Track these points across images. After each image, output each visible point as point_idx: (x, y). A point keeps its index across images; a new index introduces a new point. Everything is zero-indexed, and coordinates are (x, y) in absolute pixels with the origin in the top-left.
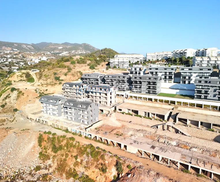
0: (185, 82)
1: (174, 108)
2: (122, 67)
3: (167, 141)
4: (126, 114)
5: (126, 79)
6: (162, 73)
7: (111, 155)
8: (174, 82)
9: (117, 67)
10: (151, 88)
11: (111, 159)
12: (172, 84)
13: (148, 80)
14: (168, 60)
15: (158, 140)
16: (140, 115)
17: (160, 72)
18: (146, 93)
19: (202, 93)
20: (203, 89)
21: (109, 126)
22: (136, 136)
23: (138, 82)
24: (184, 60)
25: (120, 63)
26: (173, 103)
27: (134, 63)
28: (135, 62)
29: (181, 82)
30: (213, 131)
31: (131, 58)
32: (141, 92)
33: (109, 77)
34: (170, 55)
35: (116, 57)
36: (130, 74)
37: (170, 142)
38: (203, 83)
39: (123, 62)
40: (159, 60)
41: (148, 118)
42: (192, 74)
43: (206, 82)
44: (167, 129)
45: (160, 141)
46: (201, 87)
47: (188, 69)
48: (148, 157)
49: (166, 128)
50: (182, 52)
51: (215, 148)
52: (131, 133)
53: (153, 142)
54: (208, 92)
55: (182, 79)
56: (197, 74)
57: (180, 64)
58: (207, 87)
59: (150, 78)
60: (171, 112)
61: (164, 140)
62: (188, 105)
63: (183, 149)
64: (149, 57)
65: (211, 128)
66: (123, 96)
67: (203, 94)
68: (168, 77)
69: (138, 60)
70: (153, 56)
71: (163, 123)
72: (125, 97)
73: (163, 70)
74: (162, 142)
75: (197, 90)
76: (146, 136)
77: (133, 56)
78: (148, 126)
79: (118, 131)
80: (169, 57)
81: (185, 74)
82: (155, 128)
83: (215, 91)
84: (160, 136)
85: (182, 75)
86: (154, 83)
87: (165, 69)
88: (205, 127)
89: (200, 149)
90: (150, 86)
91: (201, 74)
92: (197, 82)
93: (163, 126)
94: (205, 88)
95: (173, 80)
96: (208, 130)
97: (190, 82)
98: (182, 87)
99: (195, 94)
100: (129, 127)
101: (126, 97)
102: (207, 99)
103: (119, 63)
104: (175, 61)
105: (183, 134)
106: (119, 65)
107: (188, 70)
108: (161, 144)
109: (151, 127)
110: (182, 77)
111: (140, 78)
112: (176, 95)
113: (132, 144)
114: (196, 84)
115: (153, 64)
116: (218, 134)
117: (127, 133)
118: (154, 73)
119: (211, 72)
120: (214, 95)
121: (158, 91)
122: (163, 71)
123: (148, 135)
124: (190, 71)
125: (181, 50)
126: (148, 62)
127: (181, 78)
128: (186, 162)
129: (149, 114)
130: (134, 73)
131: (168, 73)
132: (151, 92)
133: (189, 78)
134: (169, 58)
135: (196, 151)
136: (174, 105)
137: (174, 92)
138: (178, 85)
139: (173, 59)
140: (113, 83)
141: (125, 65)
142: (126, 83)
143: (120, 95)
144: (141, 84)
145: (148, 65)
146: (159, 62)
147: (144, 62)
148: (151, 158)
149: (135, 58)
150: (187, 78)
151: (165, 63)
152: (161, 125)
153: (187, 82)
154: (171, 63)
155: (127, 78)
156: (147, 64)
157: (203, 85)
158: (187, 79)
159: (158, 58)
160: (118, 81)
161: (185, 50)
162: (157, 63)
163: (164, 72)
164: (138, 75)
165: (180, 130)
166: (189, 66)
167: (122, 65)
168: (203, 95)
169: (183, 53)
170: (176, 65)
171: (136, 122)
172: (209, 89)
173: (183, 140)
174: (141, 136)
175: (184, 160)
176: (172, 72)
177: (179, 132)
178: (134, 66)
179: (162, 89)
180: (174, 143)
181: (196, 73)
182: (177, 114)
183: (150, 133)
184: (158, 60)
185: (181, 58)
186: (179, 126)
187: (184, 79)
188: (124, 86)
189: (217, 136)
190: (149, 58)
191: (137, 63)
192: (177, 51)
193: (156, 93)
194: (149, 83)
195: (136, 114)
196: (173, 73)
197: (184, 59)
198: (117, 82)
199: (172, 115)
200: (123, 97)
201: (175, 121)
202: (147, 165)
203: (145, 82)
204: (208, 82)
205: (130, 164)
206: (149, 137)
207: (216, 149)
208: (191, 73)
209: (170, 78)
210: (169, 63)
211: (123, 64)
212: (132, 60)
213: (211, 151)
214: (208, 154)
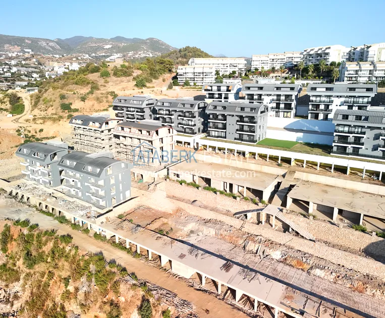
0: (316, 117)
1: (285, 174)
2: (201, 84)
3: (262, 248)
4: (188, 184)
5: (196, 109)
6: (271, 98)
7: (134, 282)
8: (296, 116)
9: (192, 84)
10: (246, 128)
11: (132, 293)
12: (291, 119)
13: (238, 112)
14: (293, 70)
15: (244, 247)
16: (215, 189)
17: (268, 95)
18: (235, 139)
19: (349, 141)
20: (351, 133)
21: (149, 209)
22: (200, 234)
23: (220, 117)
24: (323, 70)
25: (198, 74)
26: (287, 161)
27: (226, 75)
28: (228, 73)
29: (310, 115)
30: (363, 231)
31: (220, 65)
32: (225, 138)
33: (165, 104)
34: (297, 59)
35: (192, 62)
36: (209, 98)
37: (268, 250)
38: (352, 121)
39: (203, 73)
40: (276, 69)
41: (229, 195)
42: (332, 99)
43: (359, 118)
44: (267, 220)
45: (247, 248)
46: (346, 129)
47: (324, 89)
48: (213, 289)
49: (263, 218)
50: (319, 52)
51: (365, 271)
52: (191, 226)
53: (232, 252)
54: (362, 141)
55: (312, 110)
56: (343, 99)
57: (315, 77)
58: (360, 130)
59: (243, 109)
60: (278, 182)
61: (257, 246)
62: (317, 165)
63: (295, 270)
64: (257, 63)
65: (361, 223)
66: (189, 144)
67: (350, 143)
68: (283, 105)
69: (235, 70)
70: (265, 62)
71: (258, 208)
72: (194, 147)
73: (273, 90)
74: (251, 252)
75: (339, 136)
76: (221, 235)
77: (225, 61)
78: (227, 213)
79: (165, 222)
80: (295, 63)
81: (318, 99)
82: (241, 218)
83: (377, 137)
84: (250, 237)
85: (312, 101)
86: (252, 119)
87: (278, 88)
88: (346, 221)
89: (330, 272)
90: (243, 125)
91: (352, 99)
92: (340, 117)
93: (258, 215)
94: (356, 130)
95: (293, 111)
96: (352, 227)
97: (327, 116)
98: (311, 126)
99: (334, 144)
100: (191, 213)
101: (196, 147)
102: (358, 155)
103: (195, 74)
104: (306, 70)
105: (297, 234)
106: (196, 79)
107: (324, 92)
108: (248, 256)
109: (234, 215)
110: (312, 105)
111: (223, 107)
112: (296, 143)
113: (185, 255)
114: (335, 123)
115: (264, 76)
116: (375, 239)
117: (182, 228)
118: (256, 97)
119: (372, 95)
120: (374, 146)
121: (258, 134)
122: (273, 93)
123: (226, 232)
124: (329, 93)
125: (319, 49)
126: (253, 72)
127: (310, 107)
128: (292, 309)
129: (231, 185)
130: (217, 96)
131: (283, 98)
132: (245, 137)
133: (327, 106)
134: (296, 66)
135: (322, 276)
136: (287, 165)
137: (293, 137)
138: (303, 122)
139: (302, 68)
140: (172, 117)
141: (206, 79)
142: (197, 118)
143: (183, 143)
144: (225, 120)
145: (252, 80)
146: (276, 72)
147: (245, 74)
148: (220, 292)
149: (228, 65)
150: (322, 107)
151: (287, 75)
152: (253, 211)
153: (321, 116)
154: (297, 75)
155: (199, 108)
156: (251, 77)
157: (352, 124)
158: (322, 110)
159: (275, 65)
160: (181, 114)
161: (327, 48)
162: (271, 75)
163: (274, 95)
164: (223, 100)
165: (292, 225)
166: (331, 81)
167: (201, 79)
168: (350, 146)
169: (322, 55)
170: (307, 79)
171: (205, 203)
172: (364, 133)
173: (297, 248)
174: (211, 234)
175: (288, 302)
176: (292, 95)
177: (290, 230)
178: (225, 80)
179: (268, 131)
180: (277, 255)
181: (341, 97)
182: (292, 186)
183: (231, 229)
184: (273, 70)
185: (318, 65)
186: (290, 215)
187: (316, 110)
188: (193, 123)
189: (373, 243)
190: (255, 64)
191: (232, 76)
192: (311, 50)
193: (255, 139)
194: (241, 119)
195: (207, 185)
196: (293, 97)
197: (324, 66)
198: (180, 116)
199: (280, 189)
200: (189, 146)
201: (284, 204)
202: (207, 311)
203: (233, 116)
204: (363, 118)
205: (169, 309)
206: (227, 237)
207: (368, 272)
208: (330, 96)
209: (288, 107)
210: (294, 76)
211: (203, 78)
212: (224, 70)
213: (356, 277)
214: (348, 286)
